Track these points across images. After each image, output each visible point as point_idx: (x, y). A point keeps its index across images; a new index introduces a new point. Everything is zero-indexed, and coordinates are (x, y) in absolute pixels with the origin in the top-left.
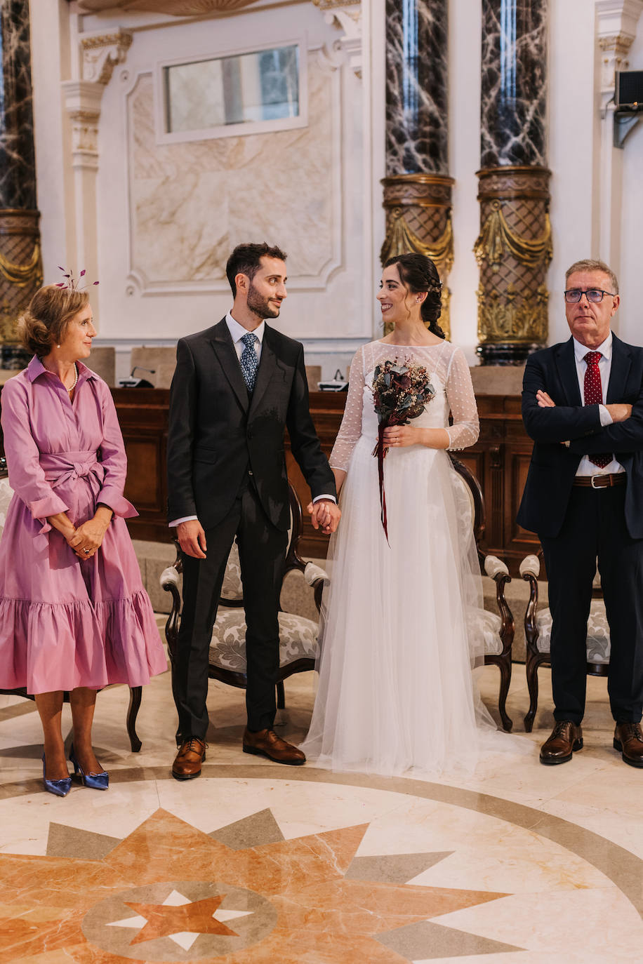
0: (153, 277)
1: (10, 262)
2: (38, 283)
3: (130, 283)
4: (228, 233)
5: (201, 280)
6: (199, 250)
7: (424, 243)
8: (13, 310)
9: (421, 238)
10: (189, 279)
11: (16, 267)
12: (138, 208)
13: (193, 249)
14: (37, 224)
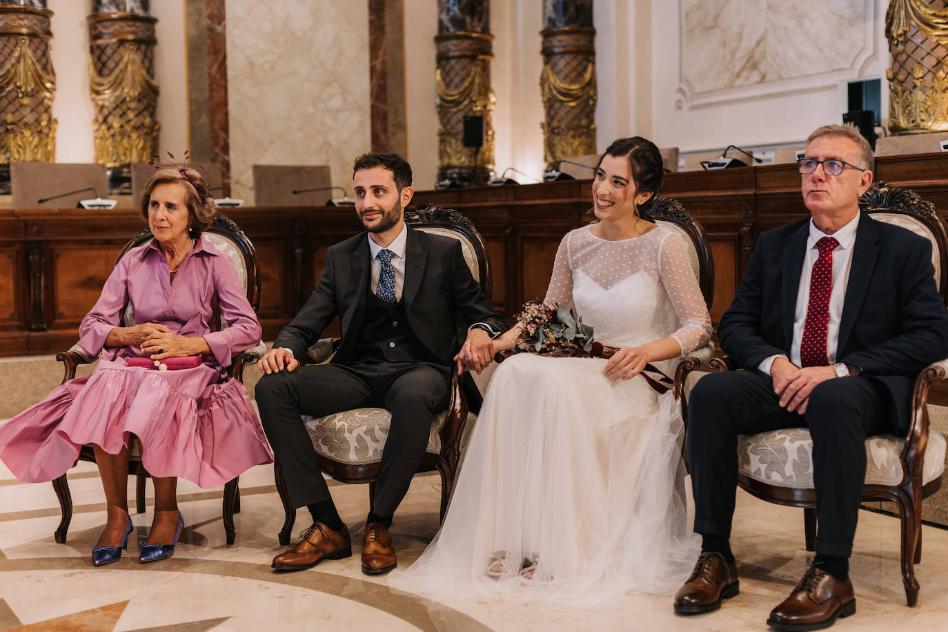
0: (698, 89)
1: (561, 82)
2: (591, 102)
3: (680, 96)
4: (766, 31)
5: (741, 86)
6: (739, 54)
7: (931, 9)
8: (563, 131)
9: (927, 4)
10: (730, 87)
11: (567, 86)
12: (687, 15)
13: (733, 54)
14: (592, 41)
